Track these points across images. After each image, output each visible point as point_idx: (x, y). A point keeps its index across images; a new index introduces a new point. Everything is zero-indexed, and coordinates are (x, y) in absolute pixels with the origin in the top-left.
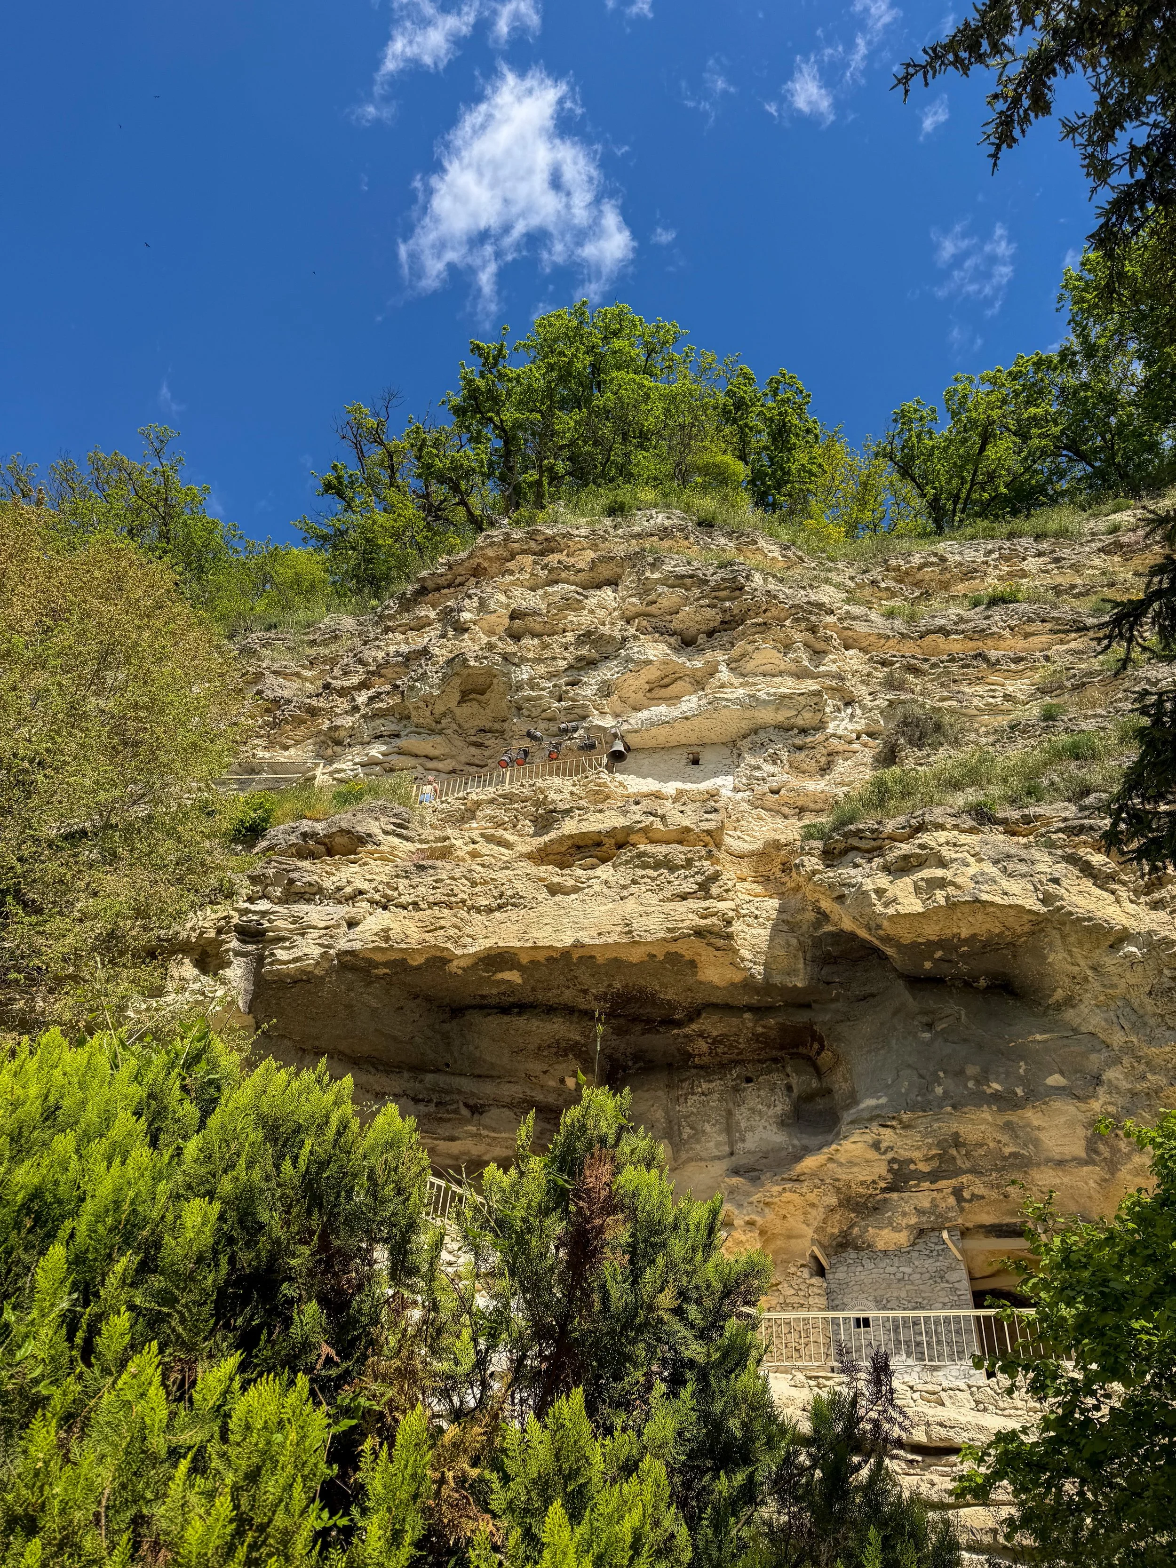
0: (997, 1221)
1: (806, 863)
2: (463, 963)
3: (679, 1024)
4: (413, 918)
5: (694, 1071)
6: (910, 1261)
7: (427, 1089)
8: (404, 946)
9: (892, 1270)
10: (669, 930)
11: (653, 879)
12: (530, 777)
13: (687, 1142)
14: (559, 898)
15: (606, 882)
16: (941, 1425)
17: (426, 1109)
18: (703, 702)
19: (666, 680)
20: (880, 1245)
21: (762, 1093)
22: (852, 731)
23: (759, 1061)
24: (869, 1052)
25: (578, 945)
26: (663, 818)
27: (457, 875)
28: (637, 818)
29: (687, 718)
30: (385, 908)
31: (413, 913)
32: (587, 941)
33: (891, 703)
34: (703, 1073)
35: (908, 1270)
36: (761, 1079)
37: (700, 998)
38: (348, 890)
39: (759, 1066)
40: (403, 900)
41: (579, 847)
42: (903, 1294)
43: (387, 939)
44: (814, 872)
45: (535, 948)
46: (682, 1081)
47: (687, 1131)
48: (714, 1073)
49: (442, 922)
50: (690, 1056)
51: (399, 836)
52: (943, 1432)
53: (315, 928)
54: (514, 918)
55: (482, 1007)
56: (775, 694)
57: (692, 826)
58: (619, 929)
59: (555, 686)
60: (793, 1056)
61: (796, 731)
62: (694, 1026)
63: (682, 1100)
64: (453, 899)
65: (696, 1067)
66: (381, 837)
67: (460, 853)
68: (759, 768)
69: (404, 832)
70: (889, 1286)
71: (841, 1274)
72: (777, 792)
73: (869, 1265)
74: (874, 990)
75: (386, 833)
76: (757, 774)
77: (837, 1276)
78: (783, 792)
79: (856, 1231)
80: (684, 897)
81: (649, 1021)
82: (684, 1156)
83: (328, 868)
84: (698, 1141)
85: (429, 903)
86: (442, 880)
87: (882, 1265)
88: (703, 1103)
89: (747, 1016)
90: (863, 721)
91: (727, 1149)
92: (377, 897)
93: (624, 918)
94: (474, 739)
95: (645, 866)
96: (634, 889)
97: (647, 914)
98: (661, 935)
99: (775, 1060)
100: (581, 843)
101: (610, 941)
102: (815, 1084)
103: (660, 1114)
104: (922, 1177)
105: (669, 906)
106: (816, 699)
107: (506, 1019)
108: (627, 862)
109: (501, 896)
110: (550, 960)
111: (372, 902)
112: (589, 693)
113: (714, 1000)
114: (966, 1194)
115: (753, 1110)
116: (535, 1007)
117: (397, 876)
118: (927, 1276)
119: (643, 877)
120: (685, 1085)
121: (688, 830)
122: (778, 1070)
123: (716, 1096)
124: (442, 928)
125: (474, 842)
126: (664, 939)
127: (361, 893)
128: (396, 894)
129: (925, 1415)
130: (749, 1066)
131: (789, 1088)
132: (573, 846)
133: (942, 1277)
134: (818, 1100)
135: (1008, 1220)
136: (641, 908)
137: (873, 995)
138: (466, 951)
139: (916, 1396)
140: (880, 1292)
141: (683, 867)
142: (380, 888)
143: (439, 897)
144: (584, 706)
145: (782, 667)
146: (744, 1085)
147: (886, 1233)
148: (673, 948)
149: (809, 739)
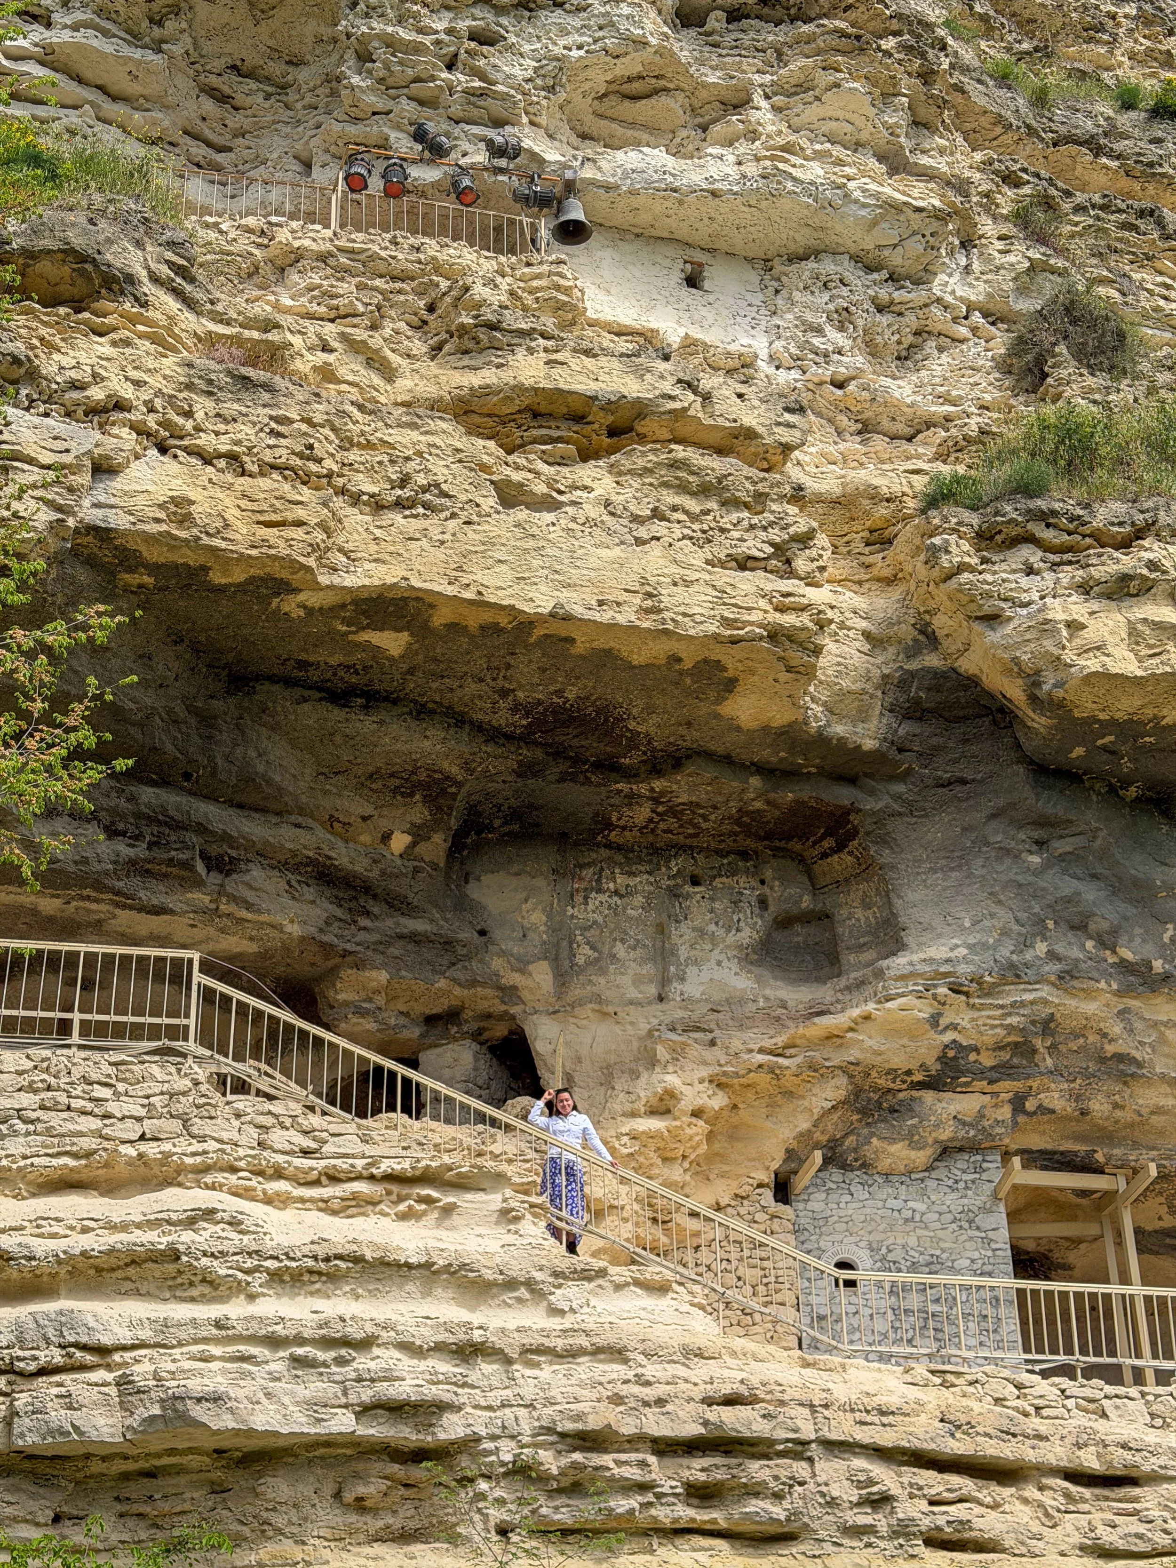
0: (1049, 1147)
1: (953, 549)
2: (313, 599)
3: (629, 774)
4: (230, 487)
5: (604, 853)
6: (924, 1194)
7: (139, 815)
8: (218, 543)
9: (897, 1204)
10: (726, 622)
11: (694, 518)
12: (414, 232)
13: (582, 970)
14: (521, 514)
15: (607, 504)
16: (1125, 1446)
17: (131, 852)
18: (751, 169)
19: (637, 87)
20: (884, 1164)
21: (717, 905)
22: (961, 299)
23: (717, 852)
24: (933, 870)
25: (561, 616)
26: (706, 397)
27: (318, 418)
28: (667, 386)
29: (714, 194)
30: (163, 450)
31: (229, 477)
32: (578, 611)
33: (1033, 268)
34: (619, 858)
35: (921, 1207)
36: (717, 882)
37: (691, 738)
38: (97, 394)
39: (716, 862)
40: (205, 441)
41: (536, 415)
42: (912, 1241)
43: (185, 520)
44: (962, 568)
45: (480, 604)
46: (582, 867)
47: (584, 953)
48: (640, 860)
49: (300, 513)
50: (609, 826)
51: (178, 293)
52: (1128, 1456)
53: (31, 461)
54: (435, 533)
55: (289, 682)
56: (877, 195)
57: (761, 430)
58: (637, 600)
59: (449, 32)
60: (779, 853)
61: (884, 274)
62: (658, 785)
63: (579, 898)
64: (313, 467)
65: (608, 846)
66: (148, 288)
67: (298, 365)
68: (819, 331)
69: (188, 288)
70: (891, 1227)
71: (817, 1202)
72: (840, 385)
73: (861, 1193)
74: (969, 775)
75: (155, 279)
76: (817, 341)
77: (810, 1205)
78: (852, 387)
79: (850, 1141)
80: (744, 563)
81: (576, 761)
82: (576, 992)
83: (43, 331)
84: (603, 972)
85: (262, 464)
86: (290, 421)
87: (882, 1194)
88: (615, 909)
89: (755, 782)
90: (981, 287)
91: (652, 990)
92: (151, 422)
93: (644, 581)
94: (213, 80)
95: (683, 488)
96: (659, 528)
97: (687, 583)
98: (712, 628)
99: (744, 855)
100: (543, 409)
101: (621, 619)
102: (806, 902)
103: (537, 918)
104: (980, 1073)
105: (726, 577)
106: (935, 225)
107: (337, 714)
108: (648, 471)
109: (404, 481)
110: (492, 630)
111: (140, 430)
112: (517, 71)
113: (713, 746)
114: (1030, 1106)
115: (701, 932)
116: (395, 702)
117: (189, 387)
118: (950, 1217)
119: (674, 509)
120: (588, 873)
121: (750, 434)
122: (747, 871)
123: (639, 900)
124: (300, 524)
125: (326, 348)
126: (716, 637)
127: (120, 406)
128: (189, 425)
129: (1095, 1432)
130: (700, 857)
131: (763, 903)
132: (528, 409)
133: (970, 1222)
134: (798, 927)
135: (1068, 1146)
136: (674, 569)
137: (963, 782)
138: (336, 580)
139: (1070, 1403)
140: (876, 1237)
141: (747, 505)
142: (158, 403)
143: (283, 455)
144: (504, 97)
145: (864, 136)
146: (688, 888)
147: (899, 1149)
148: (717, 653)
149: (897, 295)
